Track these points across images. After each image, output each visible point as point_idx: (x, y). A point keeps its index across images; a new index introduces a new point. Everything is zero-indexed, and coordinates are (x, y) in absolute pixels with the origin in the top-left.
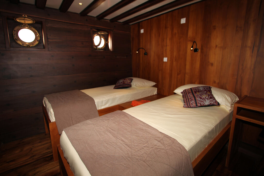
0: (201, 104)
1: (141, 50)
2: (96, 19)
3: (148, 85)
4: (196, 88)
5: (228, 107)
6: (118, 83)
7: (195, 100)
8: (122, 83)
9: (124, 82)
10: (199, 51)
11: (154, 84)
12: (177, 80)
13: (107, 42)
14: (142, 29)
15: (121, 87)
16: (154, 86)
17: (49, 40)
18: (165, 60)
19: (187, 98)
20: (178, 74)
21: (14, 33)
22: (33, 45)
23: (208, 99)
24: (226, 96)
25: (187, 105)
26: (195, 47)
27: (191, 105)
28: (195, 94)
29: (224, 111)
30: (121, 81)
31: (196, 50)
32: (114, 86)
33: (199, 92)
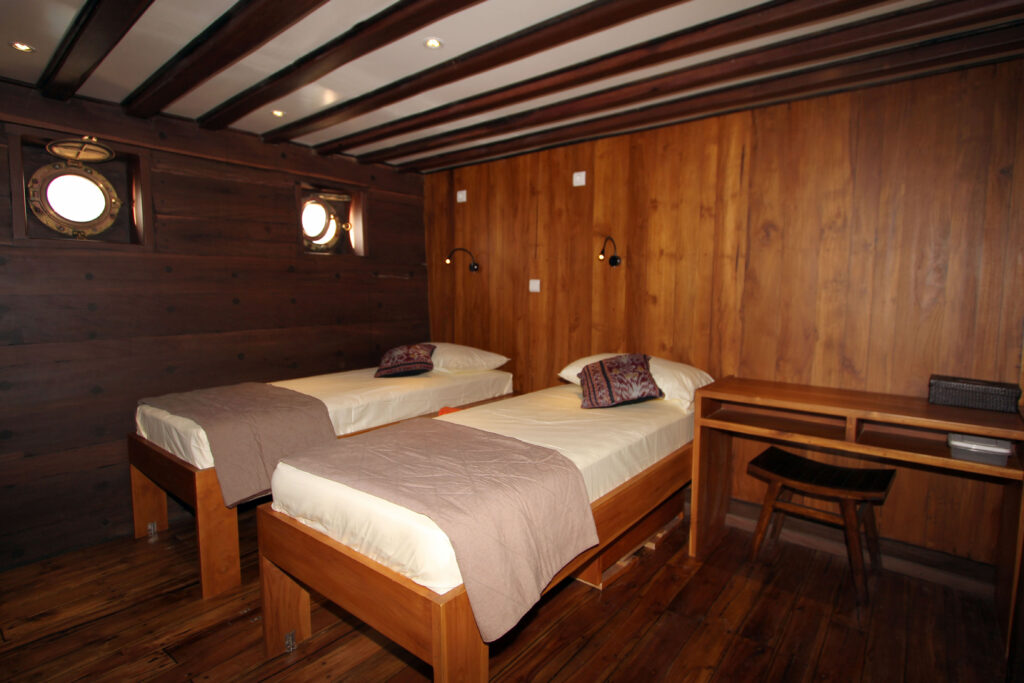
0: (621, 396)
1: (459, 255)
2: (314, 152)
3: (484, 364)
4: (612, 359)
5: (683, 402)
6: (390, 358)
7: (609, 387)
8: (402, 358)
9: (408, 355)
10: (623, 262)
11: (503, 360)
12: (570, 347)
13: (344, 226)
14: (461, 189)
15: (397, 370)
16: (502, 368)
17: (159, 216)
18: (534, 286)
19: (590, 385)
20: (572, 329)
21: (34, 188)
22: (95, 230)
23: (637, 383)
24: (683, 377)
25: (591, 401)
26: (610, 253)
27: (599, 401)
28: (609, 375)
29: (674, 410)
30: (399, 352)
31: (614, 261)
32: (374, 370)
33: (618, 367)
